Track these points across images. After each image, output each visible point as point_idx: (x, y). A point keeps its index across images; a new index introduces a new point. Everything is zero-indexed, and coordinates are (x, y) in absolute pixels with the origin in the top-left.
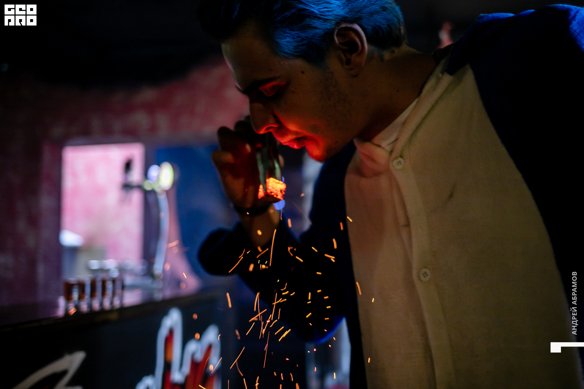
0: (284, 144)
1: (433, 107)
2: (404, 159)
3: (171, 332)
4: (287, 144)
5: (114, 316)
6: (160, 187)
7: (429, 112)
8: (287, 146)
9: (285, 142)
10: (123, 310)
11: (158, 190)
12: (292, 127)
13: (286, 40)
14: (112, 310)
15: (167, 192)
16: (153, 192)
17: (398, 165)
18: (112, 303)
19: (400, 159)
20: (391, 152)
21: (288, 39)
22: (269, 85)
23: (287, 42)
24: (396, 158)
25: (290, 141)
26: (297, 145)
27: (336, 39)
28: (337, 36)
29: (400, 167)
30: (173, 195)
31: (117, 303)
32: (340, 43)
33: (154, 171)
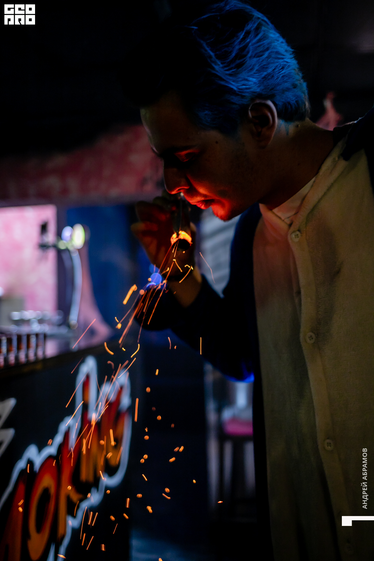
0: (193, 204)
1: (329, 189)
2: (301, 233)
3: (88, 377)
4: (195, 204)
5: (39, 367)
6: (73, 246)
7: (325, 194)
8: (195, 206)
9: (193, 202)
10: (46, 360)
11: (71, 248)
12: (202, 191)
13: (205, 113)
14: (37, 361)
15: (79, 250)
16: (67, 250)
17: (296, 238)
18: (36, 354)
19: (298, 233)
20: (290, 225)
21: (206, 112)
22: (184, 153)
23: (206, 114)
24: (294, 232)
25: (198, 202)
26: (204, 206)
27: (250, 113)
28: (251, 110)
29: (297, 240)
30: (85, 253)
31: (40, 354)
32: (253, 117)
33: (67, 232)
